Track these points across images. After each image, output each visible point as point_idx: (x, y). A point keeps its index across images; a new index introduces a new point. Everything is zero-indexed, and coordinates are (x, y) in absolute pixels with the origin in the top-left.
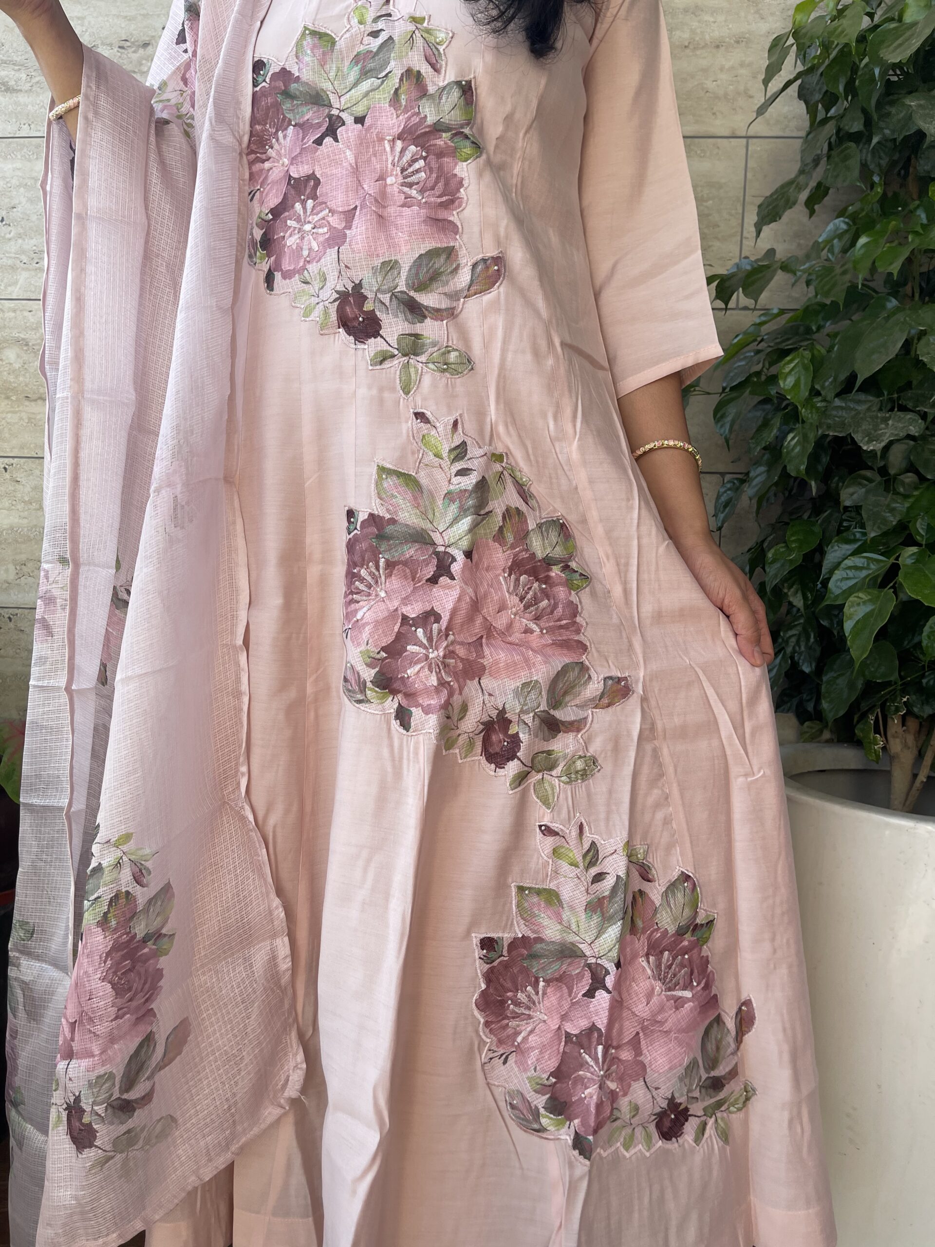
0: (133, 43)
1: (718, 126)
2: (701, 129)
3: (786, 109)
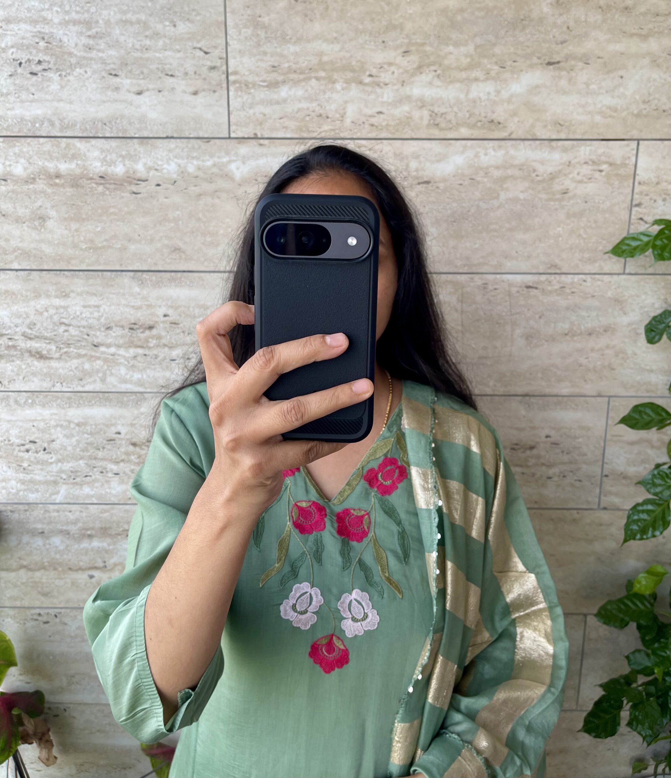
0: (141, 326)
1: (589, 389)
2: (577, 391)
3: (638, 378)
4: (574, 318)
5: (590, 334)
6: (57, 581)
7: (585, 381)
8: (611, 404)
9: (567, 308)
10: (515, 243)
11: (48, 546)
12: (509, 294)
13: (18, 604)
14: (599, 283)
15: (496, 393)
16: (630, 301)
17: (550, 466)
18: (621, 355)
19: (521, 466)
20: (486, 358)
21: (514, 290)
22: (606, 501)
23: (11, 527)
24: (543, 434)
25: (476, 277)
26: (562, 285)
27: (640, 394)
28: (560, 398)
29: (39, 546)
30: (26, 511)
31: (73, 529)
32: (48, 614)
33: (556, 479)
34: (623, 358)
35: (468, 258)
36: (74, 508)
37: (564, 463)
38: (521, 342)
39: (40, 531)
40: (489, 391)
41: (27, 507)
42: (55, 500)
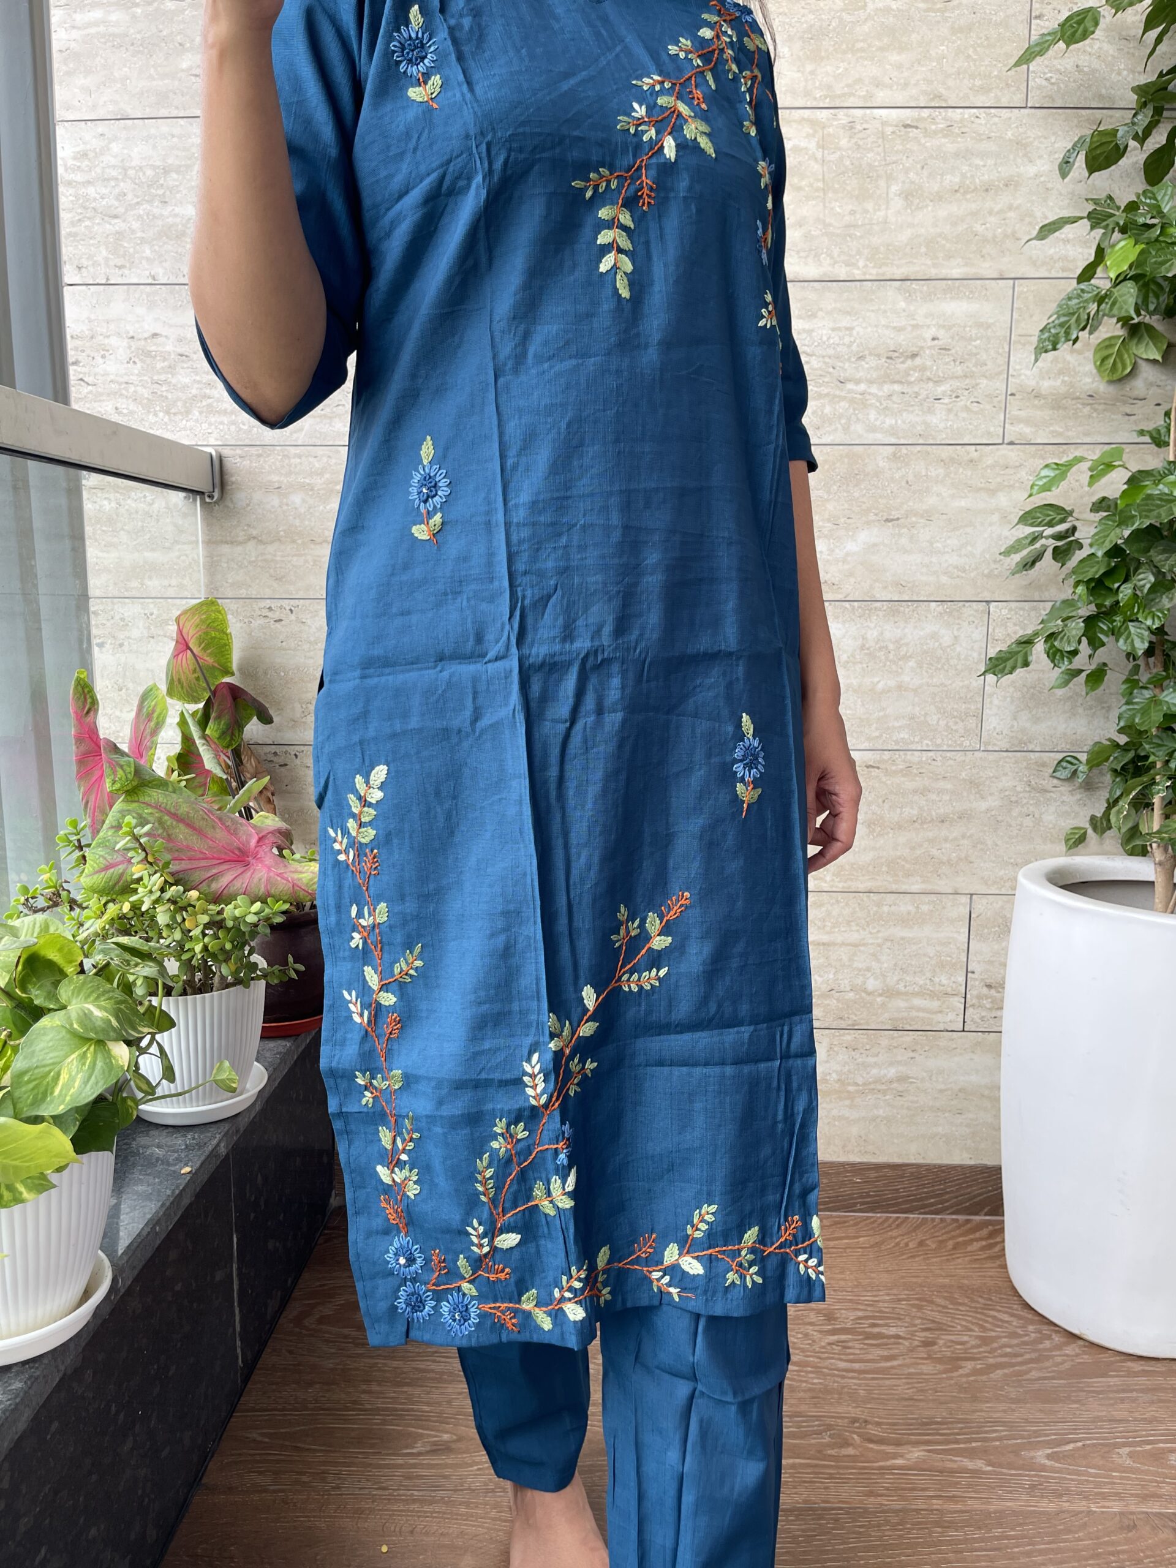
1: (987, 268)
2: (970, 271)
3: (1052, 251)
4: (965, 168)
5: (987, 190)
6: (295, 559)
7: (983, 256)
8: (1016, 289)
9: (957, 155)
10: (888, 67)
11: (285, 508)
12: (883, 135)
13: (243, 593)
14: (996, 120)
15: (868, 277)
16: (1036, 143)
17: (937, 382)
18: (1027, 219)
19: (901, 382)
20: (855, 226)
21: (889, 130)
22: (1013, 431)
23: (239, 479)
24: (928, 334)
25: (841, 112)
26: (949, 123)
27: (1053, 274)
28: (950, 282)
29: (273, 507)
30: (259, 456)
31: (318, 482)
32: (281, 607)
33: (946, 400)
34: (1030, 223)
35: (829, 87)
36: (320, 451)
37: (957, 378)
38: (898, 203)
39: (277, 485)
40: (857, 274)
41: (260, 450)
42: (296, 440)
